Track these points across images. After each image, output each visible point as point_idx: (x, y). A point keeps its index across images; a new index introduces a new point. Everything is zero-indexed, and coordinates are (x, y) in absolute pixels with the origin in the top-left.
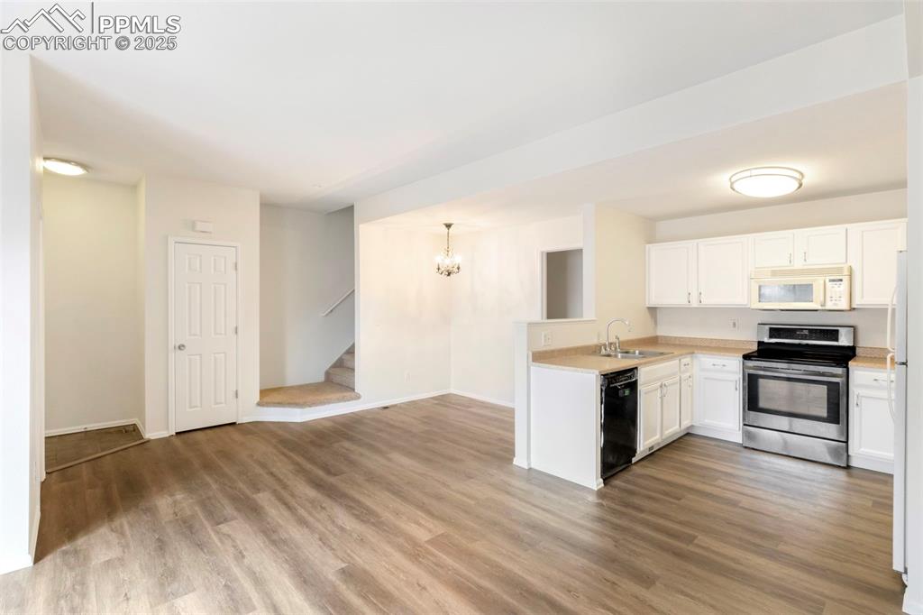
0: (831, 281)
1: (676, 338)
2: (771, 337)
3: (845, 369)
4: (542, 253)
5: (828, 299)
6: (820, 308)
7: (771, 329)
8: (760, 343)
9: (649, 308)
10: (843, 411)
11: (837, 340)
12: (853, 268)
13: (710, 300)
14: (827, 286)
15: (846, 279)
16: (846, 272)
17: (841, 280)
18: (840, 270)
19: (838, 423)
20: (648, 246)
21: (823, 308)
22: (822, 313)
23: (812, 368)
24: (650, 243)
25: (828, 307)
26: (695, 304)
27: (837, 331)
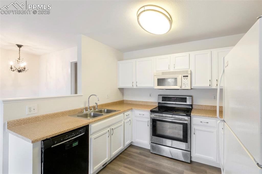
0: (184, 76)
1: (130, 101)
2: (163, 101)
3: (190, 117)
4: (72, 63)
5: (183, 84)
6: (179, 88)
7: (162, 97)
8: (159, 103)
9: (119, 88)
10: (189, 137)
11: (186, 102)
12: (192, 71)
13: (140, 85)
14: (182, 78)
15: (189, 76)
16: (189, 73)
17: (187, 76)
18: (187, 71)
19: (187, 142)
20: (118, 62)
21: (181, 88)
22: (180, 90)
23: (177, 116)
24: (119, 61)
25: (183, 88)
26: (135, 87)
27: (186, 98)
